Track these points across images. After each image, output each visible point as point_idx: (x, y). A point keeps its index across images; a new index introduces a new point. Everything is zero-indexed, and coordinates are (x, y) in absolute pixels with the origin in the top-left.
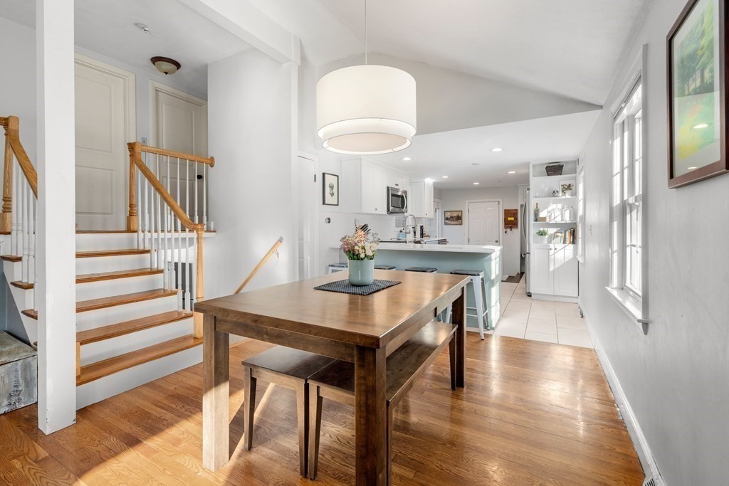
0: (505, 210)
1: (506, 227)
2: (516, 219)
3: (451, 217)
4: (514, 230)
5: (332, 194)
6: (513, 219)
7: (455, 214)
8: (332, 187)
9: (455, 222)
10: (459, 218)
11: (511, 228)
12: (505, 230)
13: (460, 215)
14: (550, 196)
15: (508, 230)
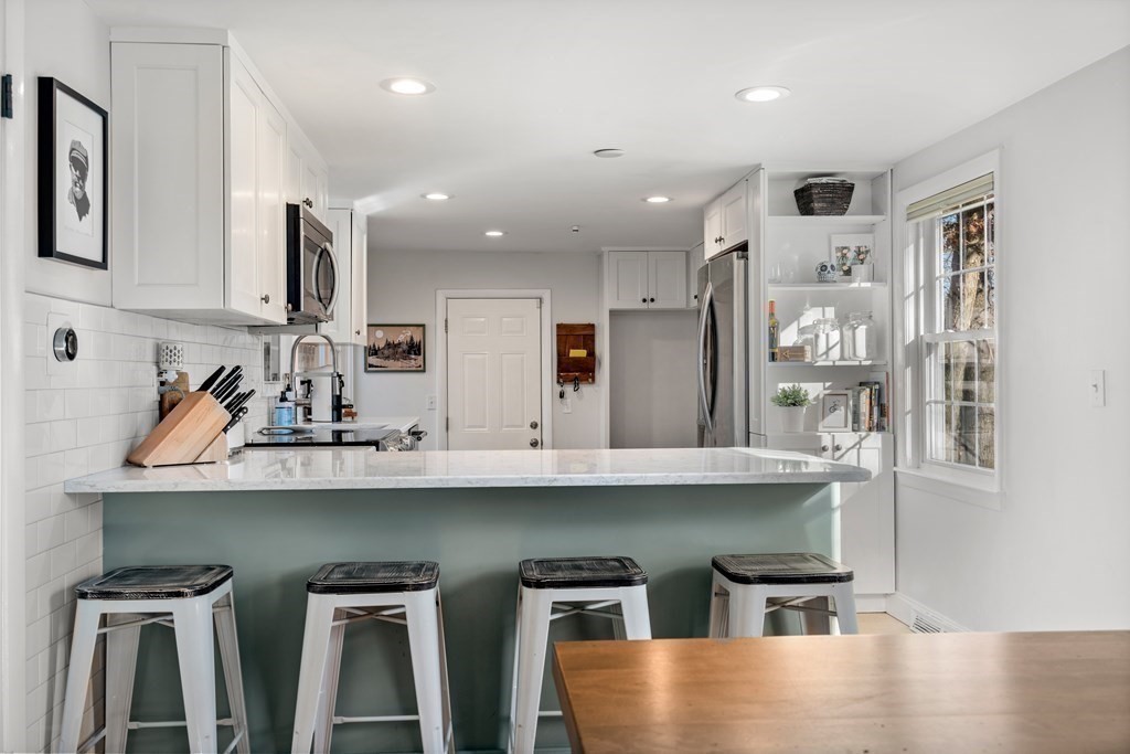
0: (559, 326)
1: (561, 380)
2: (591, 354)
3: (388, 345)
4: (585, 388)
5: (82, 206)
6: (582, 353)
7: (402, 337)
8: (80, 165)
9: (398, 365)
10: (415, 349)
11: (576, 382)
12: (558, 389)
13: (417, 339)
14: (805, 281)
15: (569, 389)
